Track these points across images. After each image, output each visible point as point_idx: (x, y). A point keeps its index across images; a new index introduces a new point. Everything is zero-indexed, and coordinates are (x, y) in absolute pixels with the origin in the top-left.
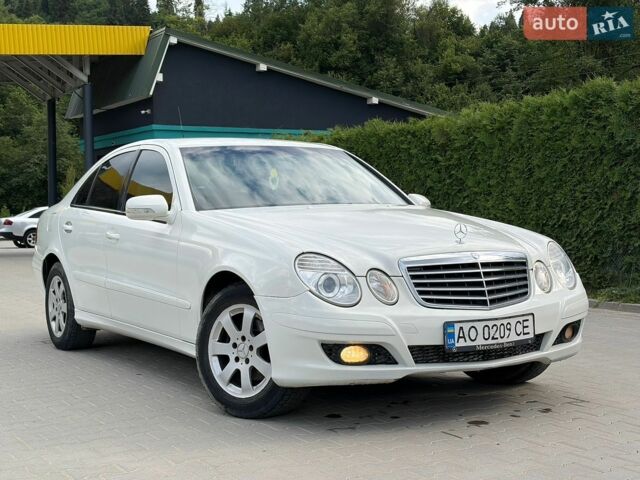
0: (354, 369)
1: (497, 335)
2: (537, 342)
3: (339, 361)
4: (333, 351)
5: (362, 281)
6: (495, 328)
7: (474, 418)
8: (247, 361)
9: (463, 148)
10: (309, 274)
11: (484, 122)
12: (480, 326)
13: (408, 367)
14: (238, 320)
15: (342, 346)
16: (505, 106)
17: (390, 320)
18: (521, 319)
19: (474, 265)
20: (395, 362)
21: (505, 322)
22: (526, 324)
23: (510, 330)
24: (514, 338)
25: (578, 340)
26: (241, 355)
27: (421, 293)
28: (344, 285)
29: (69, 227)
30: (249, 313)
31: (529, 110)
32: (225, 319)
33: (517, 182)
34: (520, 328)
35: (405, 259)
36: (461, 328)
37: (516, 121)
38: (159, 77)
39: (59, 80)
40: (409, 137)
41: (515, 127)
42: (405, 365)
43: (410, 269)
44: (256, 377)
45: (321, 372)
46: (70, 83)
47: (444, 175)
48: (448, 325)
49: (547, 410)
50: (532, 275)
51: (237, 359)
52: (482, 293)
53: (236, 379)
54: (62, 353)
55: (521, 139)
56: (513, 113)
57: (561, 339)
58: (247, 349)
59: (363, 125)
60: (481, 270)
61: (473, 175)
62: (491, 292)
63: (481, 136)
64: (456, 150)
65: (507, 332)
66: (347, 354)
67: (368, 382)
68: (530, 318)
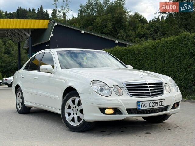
0: (109, 115)
1: (153, 106)
2: (166, 108)
3: (104, 113)
4: (103, 110)
5: (112, 89)
6: (153, 103)
7: (147, 132)
8: (76, 114)
9: (144, 54)
10: (95, 87)
11: (150, 46)
12: (148, 103)
14: (73, 102)
15: (105, 109)
16: (156, 41)
17: (120, 101)
18: (161, 101)
19: (146, 84)
20: (122, 114)
21: (156, 101)
22: (162, 102)
23: (157, 104)
24: (159, 106)
25: (179, 108)
26: (75, 112)
27: (130, 92)
28: (106, 90)
29: (23, 76)
30: (77, 99)
31: (163, 42)
32: (70, 102)
33: (160, 64)
34: (160, 104)
35: (125, 82)
36: (142, 103)
37: (160, 46)
38: (52, 35)
39: (21, 36)
40: (127, 51)
41: (159, 47)
42: (125, 115)
43: (126, 85)
44: (79, 119)
45: (99, 117)
46: (25, 37)
47: (138, 63)
48: (138, 102)
49: (170, 130)
50: (164, 88)
51: (73, 114)
52: (149, 93)
53: (73, 120)
54: (20, 115)
55: (161, 51)
56: (159, 43)
57: (173, 107)
58: (76, 110)
59: (113, 48)
60: (148, 86)
61: (147, 62)
62: (151, 92)
63: (149, 51)
64: (142, 55)
65: (157, 105)
66: (107, 111)
67: (113, 120)
68: (164, 100)
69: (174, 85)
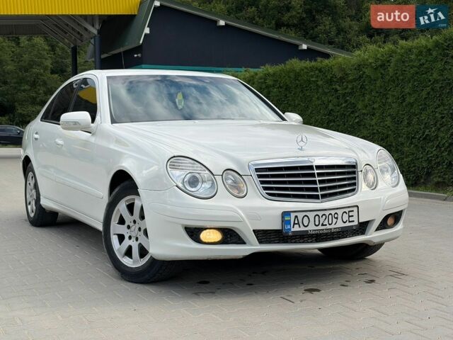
0: (211, 247)
1: (326, 222)
2: (363, 227)
3: (199, 241)
4: (194, 233)
5: (219, 179)
6: (324, 217)
7: (310, 286)
8: (137, 239)
9: (355, 80)
10: (177, 173)
11: (370, 61)
12: (311, 215)
13: (253, 246)
14: (131, 207)
15: (201, 229)
16: (386, 48)
17: (240, 212)
18: (347, 210)
19: (311, 168)
20: (243, 243)
21: (333, 212)
22: (351, 214)
23: (337, 218)
24: (340, 224)
25: (400, 226)
26: (133, 235)
27: (265, 189)
28: (205, 182)
29: (36, 136)
30: (137, 204)
31: (403, 51)
32: (122, 207)
33: (394, 105)
34: (346, 217)
35: (252, 163)
36: (296, 217)
37: (393, 60)
38: (147, 30)
39: (79, 33)
40: (317, 72)
41: (392, 64)
42: (252, 245)
43: (257, 170)
44: (143, 252)
45: (185, 249)
46: (85, 35)
47: (341, 101)
48: (285, 214)
49: (372, 281)
50: (361, 176)
51: (130, 238)
52: (316, 190)
53: (129, 253)
55: (397, 73)
56: (391, 54)
57: (383, 225)
58: (137, 229)
59: (285, 64)
60: (316, 171)
61: (363, 101)
62: (322, 189)
63: (368, 71)
64: (351, 81)
65: (335, 220)
66: (204, 236)
67: (222, 258)
68: (355, 209)
69: (390, 169)
